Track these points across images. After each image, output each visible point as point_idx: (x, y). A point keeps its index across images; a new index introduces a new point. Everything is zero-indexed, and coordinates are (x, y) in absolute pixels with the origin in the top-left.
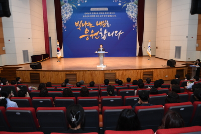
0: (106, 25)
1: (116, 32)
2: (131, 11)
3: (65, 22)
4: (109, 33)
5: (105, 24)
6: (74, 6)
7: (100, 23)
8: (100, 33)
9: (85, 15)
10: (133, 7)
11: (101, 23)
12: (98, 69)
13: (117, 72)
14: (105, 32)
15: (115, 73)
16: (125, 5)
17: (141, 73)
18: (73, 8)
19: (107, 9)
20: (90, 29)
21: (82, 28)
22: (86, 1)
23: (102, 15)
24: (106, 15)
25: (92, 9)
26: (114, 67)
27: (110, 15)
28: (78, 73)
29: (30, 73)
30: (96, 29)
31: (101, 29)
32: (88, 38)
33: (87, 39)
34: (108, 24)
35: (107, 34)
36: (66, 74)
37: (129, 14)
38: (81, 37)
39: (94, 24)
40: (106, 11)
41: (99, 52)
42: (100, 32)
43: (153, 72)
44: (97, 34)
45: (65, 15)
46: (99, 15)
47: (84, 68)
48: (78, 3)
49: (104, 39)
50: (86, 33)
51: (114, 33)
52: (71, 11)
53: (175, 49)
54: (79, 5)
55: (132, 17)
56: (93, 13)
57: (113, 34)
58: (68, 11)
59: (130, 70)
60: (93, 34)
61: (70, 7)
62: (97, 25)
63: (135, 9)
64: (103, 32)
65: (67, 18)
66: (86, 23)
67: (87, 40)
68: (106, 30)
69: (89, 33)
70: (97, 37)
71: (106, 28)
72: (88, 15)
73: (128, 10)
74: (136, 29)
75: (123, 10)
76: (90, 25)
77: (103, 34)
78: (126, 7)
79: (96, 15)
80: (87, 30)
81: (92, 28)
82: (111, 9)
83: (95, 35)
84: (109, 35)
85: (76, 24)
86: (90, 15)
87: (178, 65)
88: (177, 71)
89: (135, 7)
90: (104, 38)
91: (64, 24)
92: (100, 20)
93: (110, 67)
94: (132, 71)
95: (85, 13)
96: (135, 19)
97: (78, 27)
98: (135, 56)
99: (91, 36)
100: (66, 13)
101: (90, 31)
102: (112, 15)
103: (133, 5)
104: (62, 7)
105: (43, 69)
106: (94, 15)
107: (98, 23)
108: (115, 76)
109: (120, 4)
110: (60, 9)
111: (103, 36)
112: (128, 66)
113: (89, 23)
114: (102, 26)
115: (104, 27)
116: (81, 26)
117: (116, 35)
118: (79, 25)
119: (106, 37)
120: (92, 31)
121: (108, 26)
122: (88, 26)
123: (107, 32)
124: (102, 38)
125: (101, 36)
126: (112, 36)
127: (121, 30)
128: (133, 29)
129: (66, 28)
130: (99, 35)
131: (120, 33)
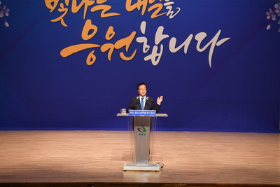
0: (164, 9)
1: (201, 36)
4: (173, 41)
5: (160, 6)
7: (141, 3)
8: (139, 40)
11: (145, 3)
12: (128, 178)
14: (160, 35)
20: (102, 24)
21: (70, 17)
26: (191, 174)
30: (126, 23)
31: (143, 26)
32: (91, 55)
33: (91, 59)
34: (169, 5)
35: (165, 42)
38: (66, 52)
41: (133, 113)
42: (139, 34)
44: (126, 42)
47: (74, 174)
49: (155, 63)
50: (85, 36)
51: (194, 42)
57: (187, 43)
60: (113, 41)
62: (129, 8)
64: (150, 35)
67: (89, 63)
68: (161, 29)
69: (99, 39)
70: (127, 55)
71: (162, 20)
74: (275, 26)
77: (151, 43)
80: (89, 25)
83: (120, 44)
84: (173, 49)
90: (154, 58)
93: (173, 174)
97: (56, 13)
99: (104, 48)
101: (102, 32)
107: (134, 2)
111: (150, 52)
113: (98, 3)
114: (148, 14)
115: (154, 16)
116: (66, 10)
117: (201, 47)
118: (62, 5)
119: (160, 55)
120: (111, 30)
121: (171, 14)
122: (93, 10)
123: (167, 36)
124: (146, 59)
125: (145, 52)
126: (186, 53)
127: (220, 31)
128: (268, 28)
129: (7, 15)
130: (136, 46)
131: (215, 42)
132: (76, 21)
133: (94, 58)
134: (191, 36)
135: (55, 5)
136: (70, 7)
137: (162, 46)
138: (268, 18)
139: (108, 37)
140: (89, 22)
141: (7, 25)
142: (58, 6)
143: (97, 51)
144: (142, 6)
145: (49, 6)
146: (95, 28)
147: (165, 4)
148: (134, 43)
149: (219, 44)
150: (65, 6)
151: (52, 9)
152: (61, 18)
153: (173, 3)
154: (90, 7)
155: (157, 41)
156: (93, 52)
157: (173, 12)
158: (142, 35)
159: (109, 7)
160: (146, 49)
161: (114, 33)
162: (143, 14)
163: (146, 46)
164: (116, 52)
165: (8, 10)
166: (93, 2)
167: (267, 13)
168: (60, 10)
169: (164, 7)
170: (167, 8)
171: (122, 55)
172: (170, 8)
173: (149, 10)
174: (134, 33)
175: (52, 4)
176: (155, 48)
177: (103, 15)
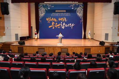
0: (65, 20)
1: (70, 24)
2: (79, 12)
3: (41, 18)
4: (66, 25)
6: (46, 9)
7: (61, 19)
9: (52, 14)
10: (80, 10)
13: (69, 48)
14: (64, 24)
15: (68, 49)
16: (76, 9)
17: (83, 49)
18: (45, 10)
19: (65, 11)
20: (55, 22)
22: (53, 7)
23: (62, 14)
24: (64, 14)
25: (56, 11)
26: (67, 45)
27: (67, 14)
28: (46, 48)
29: (18, 47)
30: (59, 22)
31: (61, 23)
32: (53, 27)
33: (53, 28)
35: (65, 25)
36: (39, 48)
37: (78, 14)
38: (50, 27)
39: (57, 19)
40: (65, 12)
42: (61, 24)
43: (90, 48)
44: (59, 25)
45: (41, 14)
46: (61, 14)
48: (48, 8)
50: (53, 24)
51: (69, 25)
52: (44, 12)
53: (105, 35)
54: (49, 8)
55: (80, 16)
56: (57, 13)
58: (43, 12)
59: (77, 47)
60: (57, 25)
61: (44, 10)
62: (59, 20)
63: (82, 11)
65: (42, 16)
66: (53, 19)
68: (64, 23)
69: (55, 25)
70: (59, 27)
71: (64, 22)
72: (54, 14)
73: (77, 12)
74: (82, 23)
75: (74, 12)
76: (55, 20)
77: (63, 25)
78: (76, 10)
79: (58, 14)
80: (53, 23)
81: (56, 22)
82: (68, 11)
83: (58, 26)
84: (66, 26)
85: (47, 19)
86: (55, 14)
87: (106, 44)
88: (106, 48)
89: (81, 10)
90: (63, 28)
91: (40, 19)
92: (61, 17)
94: (78, 48)
95: (52, 13)
96: (82, 17)
97: (48, 21)
98: (82, 38)
99: (55, 26)
100: (42, 13)
102: (68, 14)
103: (80, 9)
104: (39, 10)
105: (25, 45)
106: (57, 14)
107: (60, 19)
108: (68, 50)
109: (73, 8)
110: (38, 11)
112: (75, 44)
114: (62, 21)
116: (50, 20)
126: (68, 27)
127: (73, 23)
129: (41, 21)
131: (73, 25)
132: (51, 22)
141: (41, 23)
143: (54, 27)
148: (60, 26)
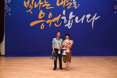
1: (88, 16)
3: (9, 1)
4: (77, 18)
5: (71, 4)
8: (63, 18)
11: (64, 2)
14: (71, 16)
20: (47, 12)
30: (57, 11)
31: (64, 12)
32: (43, 25)
33: (42, 27)
35: (74, 19)
38: (32, 24)
42: (62, 15)
44: (57, 19)
49: (69, 27)
50: (40, 17)
51: (86, 18)
57: (83, 19)
62: (58, 5)
64: (67, 16)
66: (40, 3)
67: (42, 28)
68: (72, 13)
69: (46, 18)
70: (58, 24)
71: (72, 9)
76: (48, 5)
77: (68, 19)
80: (41, 12)
81: (49, 11)
84: (77, 21)
85: (25, 3)
90: (69, 25)
91: (8, 4)
99: (48, 22)
101: (47, 15)
107: (60, 2)
111: (67, 23)
113: (45, 3)
114: (66, 7)
115: (68, 8)
116: (32, 7)
117: (89, 20)
118: (30, 5)
119: (71, 24)
120: (50, 14)
121: (76, 7)
122: (43, 6)
123: (74, 16)
124: (66, 26)
125: (65, 23)
126: (82, 23)
127: (96, 14)
128: (115, 12)
129: (10, 10)
130: (61, 20)
131: (94, 18)
132: (36, 11)
133: (44, 26)
134: (84, 16)
135: (28, 5)
136: (33, 6)
137: (72, 20)
138: (115, 8)
139: (49, 17)
140: (41, 11)
141: (10, 14)
142: (29, 6)
143: (45, 23)
144: (63, 4)
145: (25, 6)
146: (44, 14)
147: (73, 3)
149: (96, 19)
150: (32, 5)
151: (27, 7)
152: (30, 10)
153: (76, 2)
154: (42, 5)
155: (70, 18)
156: (43, 23)
157: (76, 6)
158: (64, 16)
159: (50, 5)
160: (66, 22)
161: (52, 15)
162: (64, 7)
163: (65, 20)
164: (53, 23)
165: (10, 9)
166: (43, 3)
167: (115, 7)
168: (30, 7)
169: (73, 4)
170: (74, 4)
171: (55, 24)
172: (75, 4)
173: (66, 5)
174: (60, 15)
175: (27, 5)
176: (69, 21)
177: (47, 8)
